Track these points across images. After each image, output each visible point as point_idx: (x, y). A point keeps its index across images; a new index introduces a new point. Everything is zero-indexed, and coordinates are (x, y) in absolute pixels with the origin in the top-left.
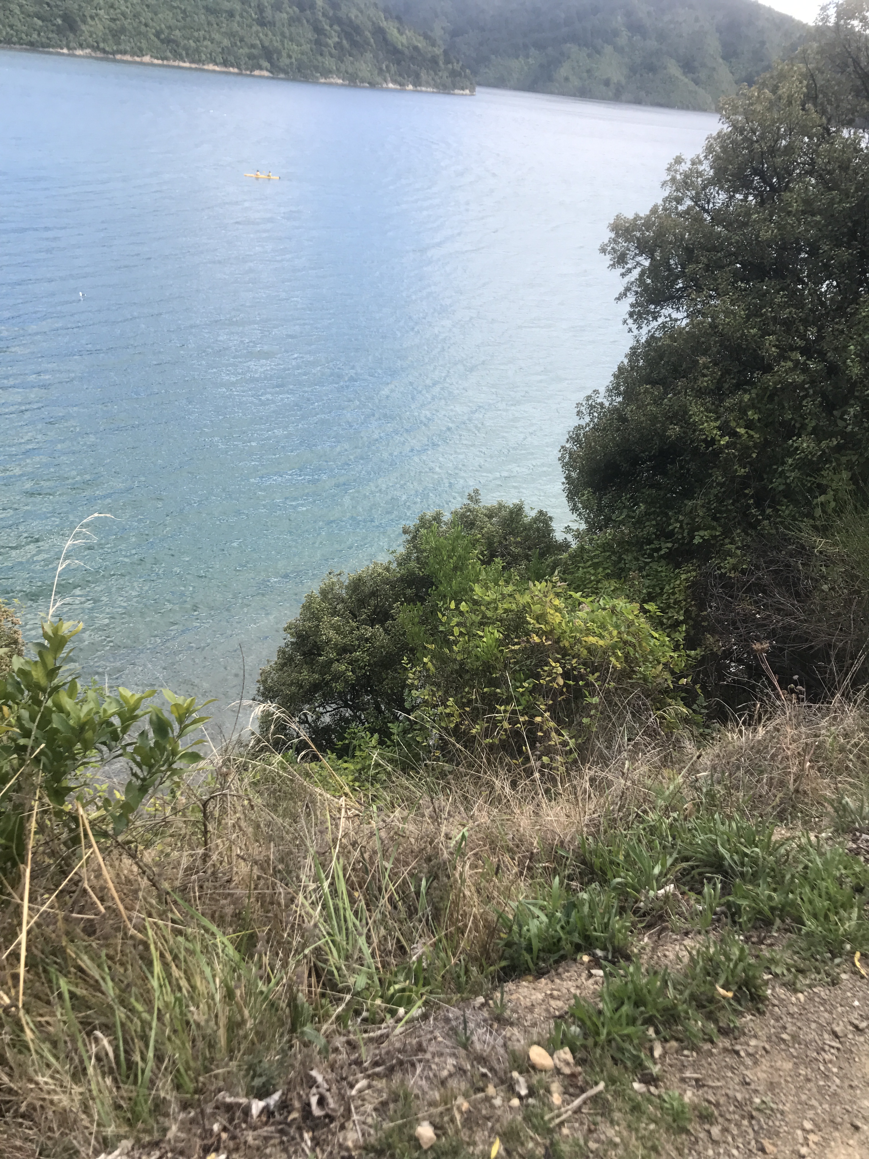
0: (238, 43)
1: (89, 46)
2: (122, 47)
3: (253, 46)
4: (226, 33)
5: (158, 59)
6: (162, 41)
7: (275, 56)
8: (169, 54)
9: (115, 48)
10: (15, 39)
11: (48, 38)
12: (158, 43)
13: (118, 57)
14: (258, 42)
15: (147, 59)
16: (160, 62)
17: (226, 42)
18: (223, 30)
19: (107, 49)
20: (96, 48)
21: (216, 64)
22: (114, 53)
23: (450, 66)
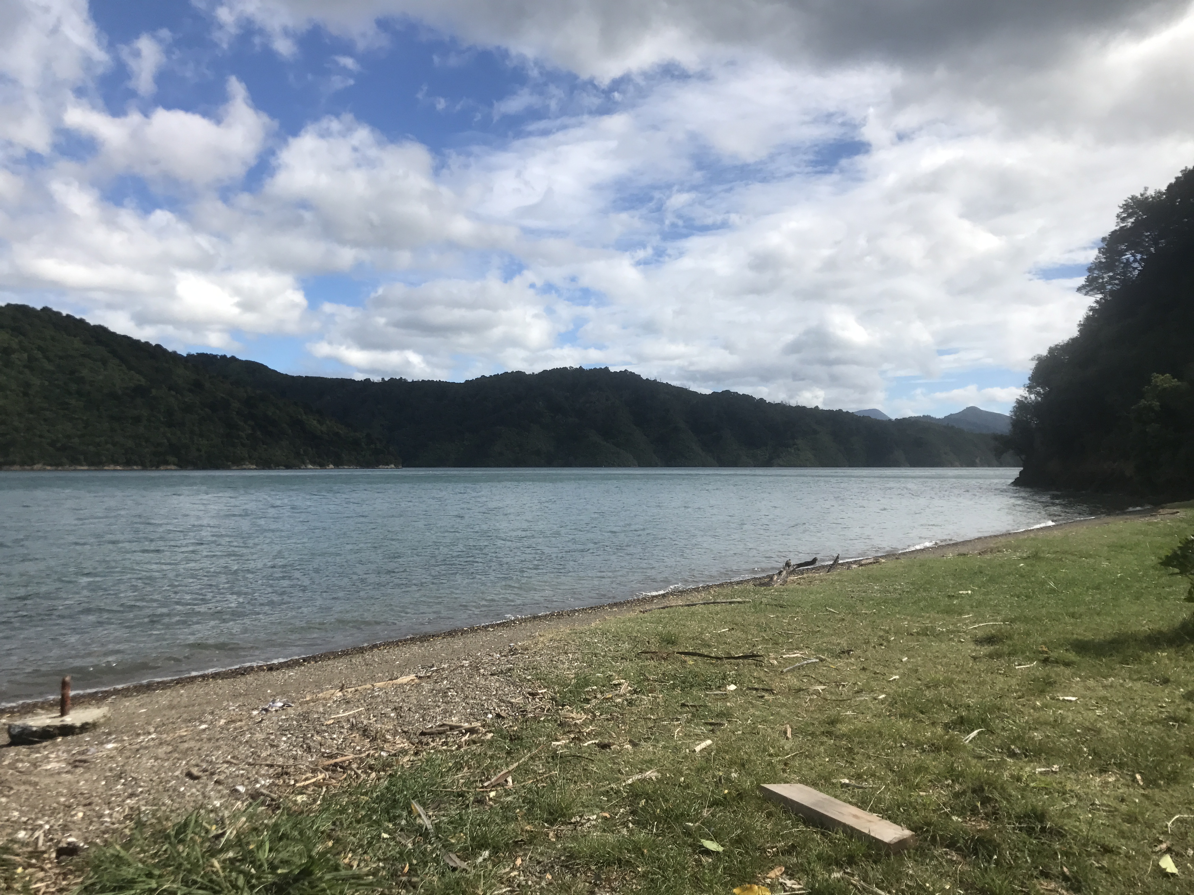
0: (144, 444)
3: (160, 445)
4: (130, 436)
5: (51, 465)
6: (57, 449)
7: (183, 452)
8: (64, 460)
12: (52, 451)
14: (165, 441)
16: (54, 468)
17: (131, 444)
18: (127, 434)
23: (373, 446)
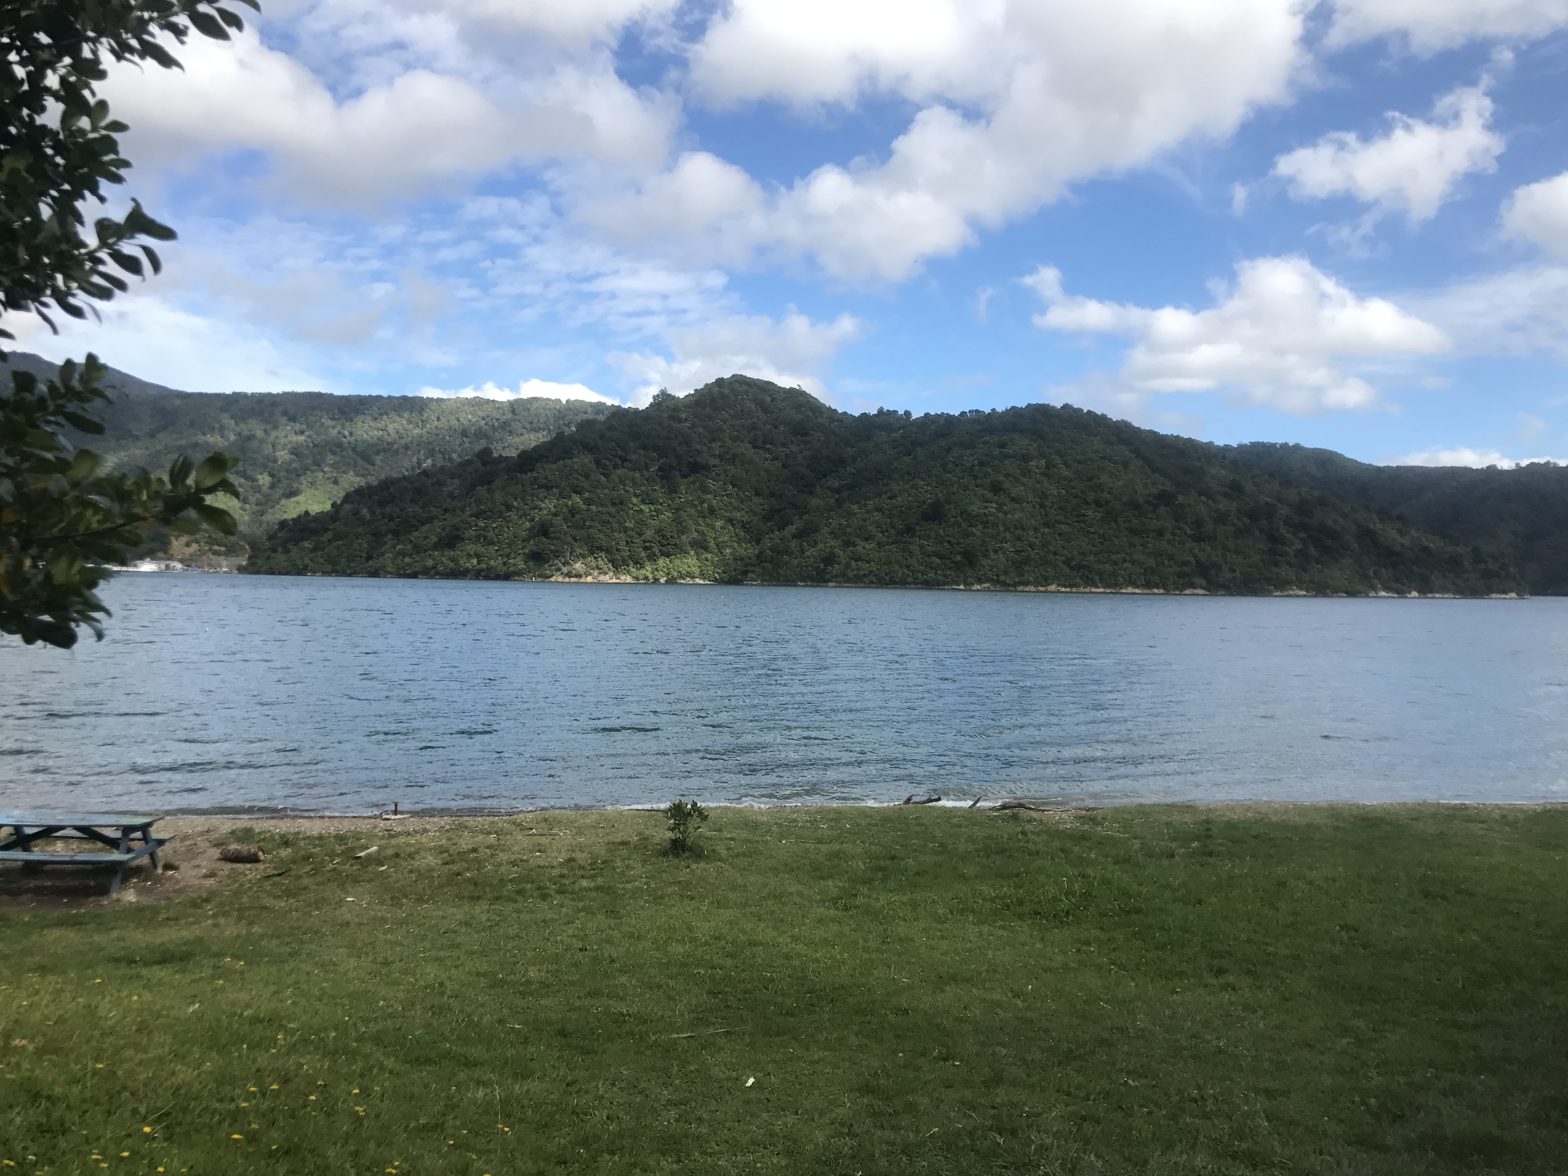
0: (1166, 562)
1: (987, 580)
2: (1025, 578)
3: (1185, 563)
4: (1150, 553)
5: (1065, 586)
6: (1072, 568)
7: (1213, 572)
9: (1017, 580)
10: (910, 579)
11: (944, 576)
12: (1067, 570)
13: (1020, 588)
14: (1192, 559)
15: (1053, 587)
16: (1068, 590)
17: (1151, 562)
18: (1148, 550)
19: (1008, 581)
20: (996, 582)
21: (1137, 587)
22: (1015, 585)
